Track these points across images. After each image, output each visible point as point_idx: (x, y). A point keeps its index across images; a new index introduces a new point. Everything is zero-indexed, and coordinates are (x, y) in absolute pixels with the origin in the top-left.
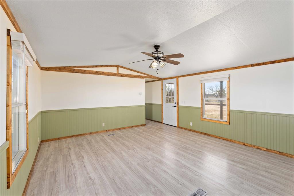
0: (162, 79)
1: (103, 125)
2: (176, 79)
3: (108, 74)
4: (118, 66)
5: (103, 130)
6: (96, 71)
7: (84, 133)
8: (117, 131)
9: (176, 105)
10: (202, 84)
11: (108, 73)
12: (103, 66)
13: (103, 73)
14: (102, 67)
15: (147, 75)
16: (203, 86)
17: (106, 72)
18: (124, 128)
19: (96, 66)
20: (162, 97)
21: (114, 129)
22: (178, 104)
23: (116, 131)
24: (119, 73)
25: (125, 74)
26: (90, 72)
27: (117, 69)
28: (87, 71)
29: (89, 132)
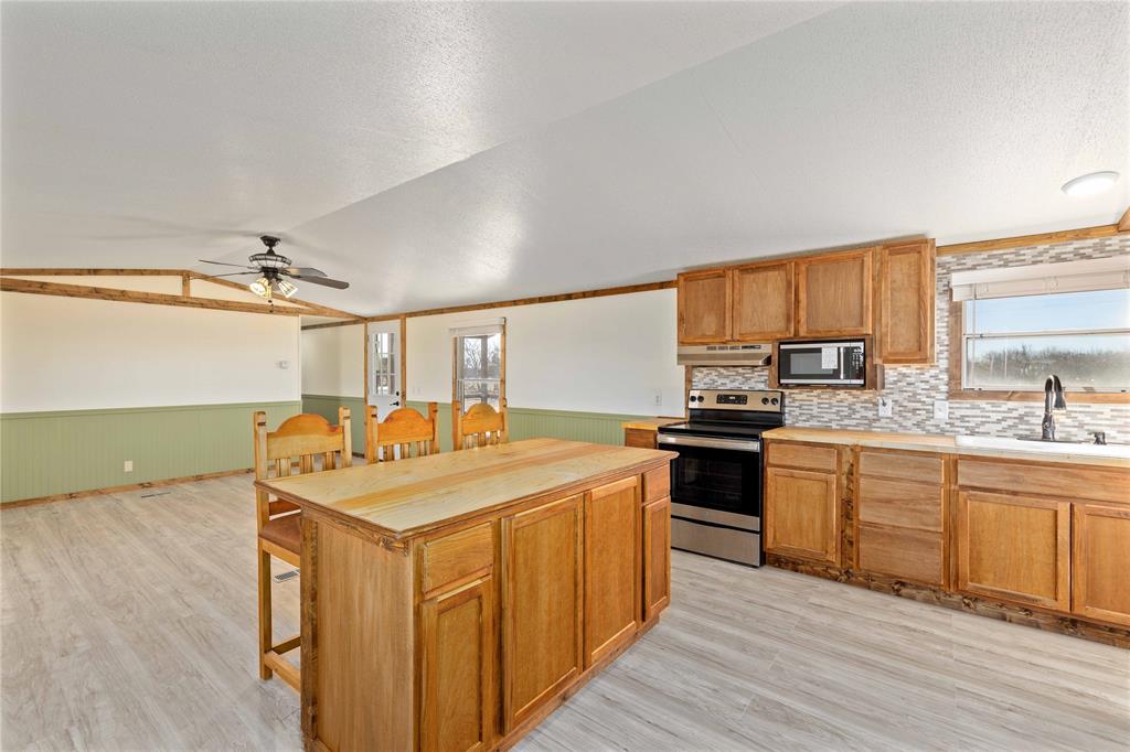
0: (366, 319)
1: (129, 466)
2: (399, 321)
3: (147, 299)
4: (186, 276)
5: (125, 484)
6: (95, 288)
7: (44, 495)
8: (185, 486)
9: (399, 399)
10: (456, 339)
11: (147, 294)
12: (122, 270)
13: (123, 296)
14: (118, 274)
15: (307, 305)
16: (458, 348)
17: (138, 293)
18: (218, 476)
19: (96, 272)
20: (366, 376)
21: (174, 480)
22: (404, 396)
23: (181, 485)
24: (192, 295)
25: (216, 301)
26: (68, 289)
27: (185, 283)
28: (55, 288)
29: (67, 492)
